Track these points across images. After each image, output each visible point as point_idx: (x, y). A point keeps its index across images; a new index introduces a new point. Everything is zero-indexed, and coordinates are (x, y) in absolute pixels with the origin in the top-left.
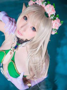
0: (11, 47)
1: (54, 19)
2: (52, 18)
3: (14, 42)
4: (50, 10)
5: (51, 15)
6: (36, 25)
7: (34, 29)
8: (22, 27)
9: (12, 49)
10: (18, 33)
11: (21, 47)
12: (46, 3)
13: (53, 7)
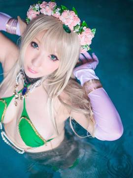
0: (14, 94)
1: (81, 31)
2: (77, 30)
4: (70, 19)
5: (74, 27)
9: (17, 96)
11: (33, 89)
12: (60, 9)
13: (74, 13)
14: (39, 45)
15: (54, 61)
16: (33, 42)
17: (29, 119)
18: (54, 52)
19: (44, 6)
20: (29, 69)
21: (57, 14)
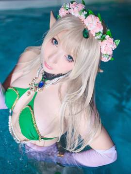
1: (103, 39)
2: (99, 37)
4: (94, 24)
5: (96, 33)
6: (72, 52)
7: (70, 58)
8: (50, 57)
12: (86, 13)
14: (58, 43)
17: (32, 109)
18: (70, 53)
19: (74, 7)
20: (45, 63)
21: (83, 17)
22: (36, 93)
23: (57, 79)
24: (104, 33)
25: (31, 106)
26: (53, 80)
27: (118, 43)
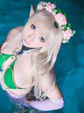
1: (65, 29)
2: (63, 28)
3: (18, 47)
4: (61, 19)
5: (62, 25)
8: (29, 37)
9: (14, 54)
10: (25, 42)
12: (57, 11)
13: (64, 17)
15: (42, 41)
16: (33, 25)
17: (13, 69)
18: (43, 36)
19: (48, 5)
20: (25, 40)
21: (54, 13)
22: (17, 58)
23: (31, 50)
24: (67, 25)
25: (12, 66)
26: (28, 51)
27: (74, 33)
